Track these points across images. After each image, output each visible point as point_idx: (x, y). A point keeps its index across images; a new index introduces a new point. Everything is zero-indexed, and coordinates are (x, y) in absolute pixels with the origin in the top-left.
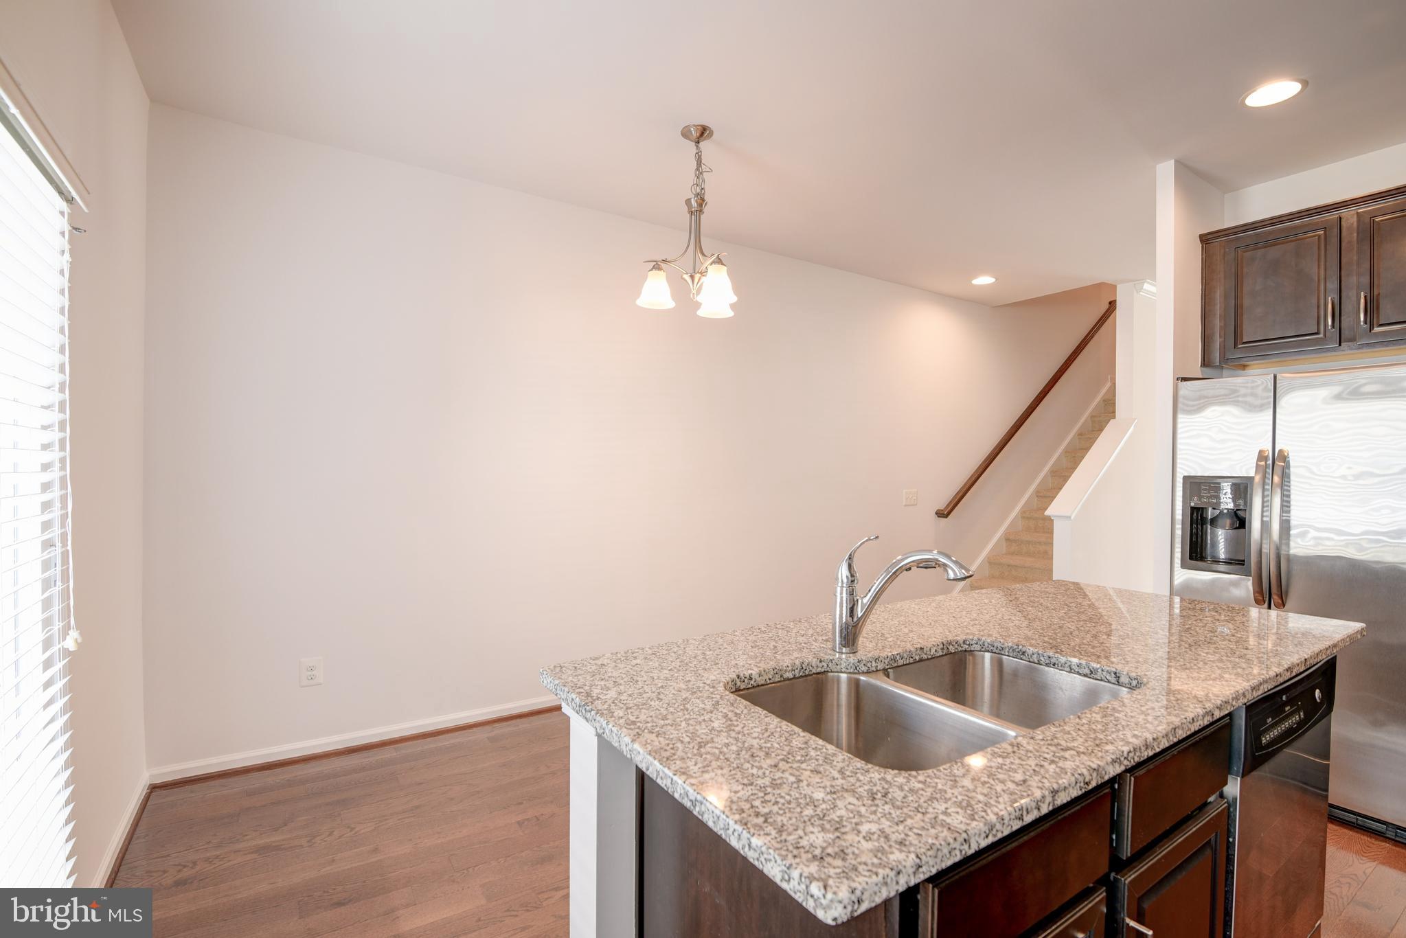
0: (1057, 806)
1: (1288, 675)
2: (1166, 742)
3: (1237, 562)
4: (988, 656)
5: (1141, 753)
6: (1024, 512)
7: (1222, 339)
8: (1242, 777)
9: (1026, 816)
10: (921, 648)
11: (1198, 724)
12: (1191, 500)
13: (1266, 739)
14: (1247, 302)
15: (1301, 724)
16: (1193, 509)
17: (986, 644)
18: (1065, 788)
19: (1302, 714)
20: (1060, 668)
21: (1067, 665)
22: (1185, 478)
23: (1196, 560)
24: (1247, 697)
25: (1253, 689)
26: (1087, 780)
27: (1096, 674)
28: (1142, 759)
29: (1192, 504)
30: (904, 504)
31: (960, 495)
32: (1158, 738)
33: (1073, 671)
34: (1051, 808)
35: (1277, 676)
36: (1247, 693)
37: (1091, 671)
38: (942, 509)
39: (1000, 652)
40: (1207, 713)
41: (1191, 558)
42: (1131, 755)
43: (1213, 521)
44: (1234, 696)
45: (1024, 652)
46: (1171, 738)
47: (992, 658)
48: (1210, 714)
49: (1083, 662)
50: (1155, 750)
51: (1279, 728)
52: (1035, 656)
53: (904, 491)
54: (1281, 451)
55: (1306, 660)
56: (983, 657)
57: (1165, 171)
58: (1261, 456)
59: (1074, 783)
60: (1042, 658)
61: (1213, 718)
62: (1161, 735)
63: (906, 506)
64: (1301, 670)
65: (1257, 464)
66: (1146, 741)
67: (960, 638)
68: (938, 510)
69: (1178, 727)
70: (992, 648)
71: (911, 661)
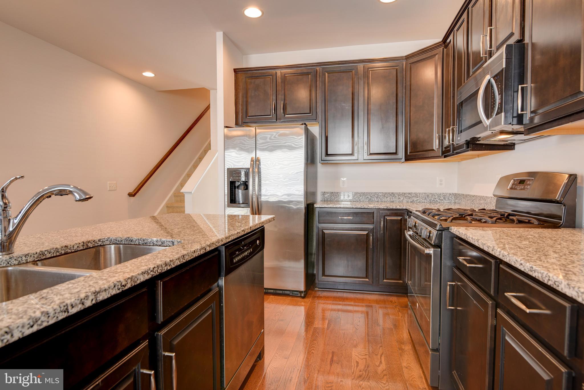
0: (99, 301)
1: (243, 233)
2: (179, 262)
3: (246, 203)
4: (113, 247)
5: (162, 268)
6: (175, 193)
7: (242, 114)
8: (225, 277)
9: (72, 309)
10: (66, 246)
11: (197, 253)
12: (230, 178)
13: (235, 260)
14: (249, 100)
15: (250, 254)
16: (231, 182)
17: (113, 240)
18: (105, 290)
19: (251, 249)
20: (149, 244)
21: (151, 242)
22: (228, 169)
23: (233, 203)
24: (224, 242)
25: (226, 238)
26: (123, 284)
27: (164, 244)
28: (163, 271)
29: (231, 180)
30: (108, 190)
31: (141, 185)
32: (173, 260)
33: (154, 245)
34: (94, 302)
35: (238, 233)
36: (223, 240)
37: (162, 243)
38: (132, 192)
39: (120, 243)
40: (202, 248)
41: (231, 203)
42: (155, 269)
43: (238, 187)
44: (217, 241)
45: (132, 240)
46: (182, 260)
47: (115, 247)
48: (204, 249)
49: (159, 239)
50: (171, 266)
51: (241, 256)
52: (137, 241)
53: (108, 182)
54: (258, 157)
55: (251, 227)
56: (110, 248)
57: (219, 36)
58: (252, 160)
59: (113, 286)
60: (140, 242)
61: (206, 250)
62: (175, 259)
63: (109, 190)
64: (249, 231)
65: (251, 163)
66: (166, 262)
67: (97, 238)
68: (129, 193)
69: (186, 255)
70: (116, 241)
71: (58, 254)
